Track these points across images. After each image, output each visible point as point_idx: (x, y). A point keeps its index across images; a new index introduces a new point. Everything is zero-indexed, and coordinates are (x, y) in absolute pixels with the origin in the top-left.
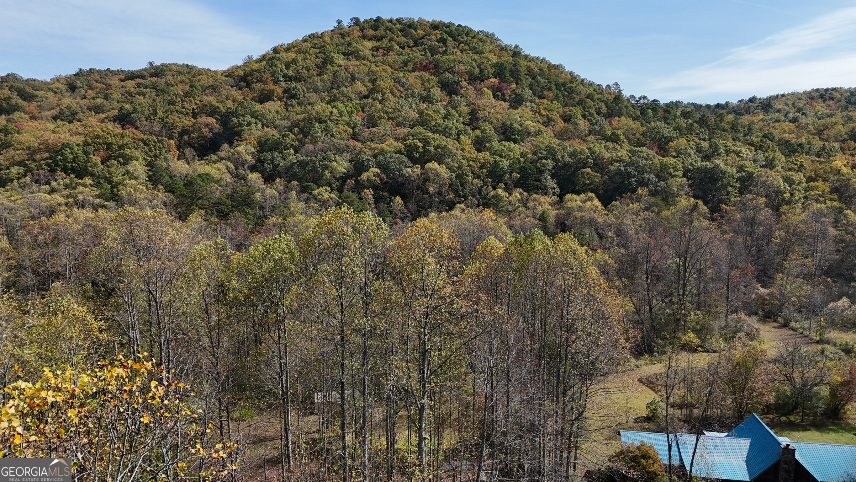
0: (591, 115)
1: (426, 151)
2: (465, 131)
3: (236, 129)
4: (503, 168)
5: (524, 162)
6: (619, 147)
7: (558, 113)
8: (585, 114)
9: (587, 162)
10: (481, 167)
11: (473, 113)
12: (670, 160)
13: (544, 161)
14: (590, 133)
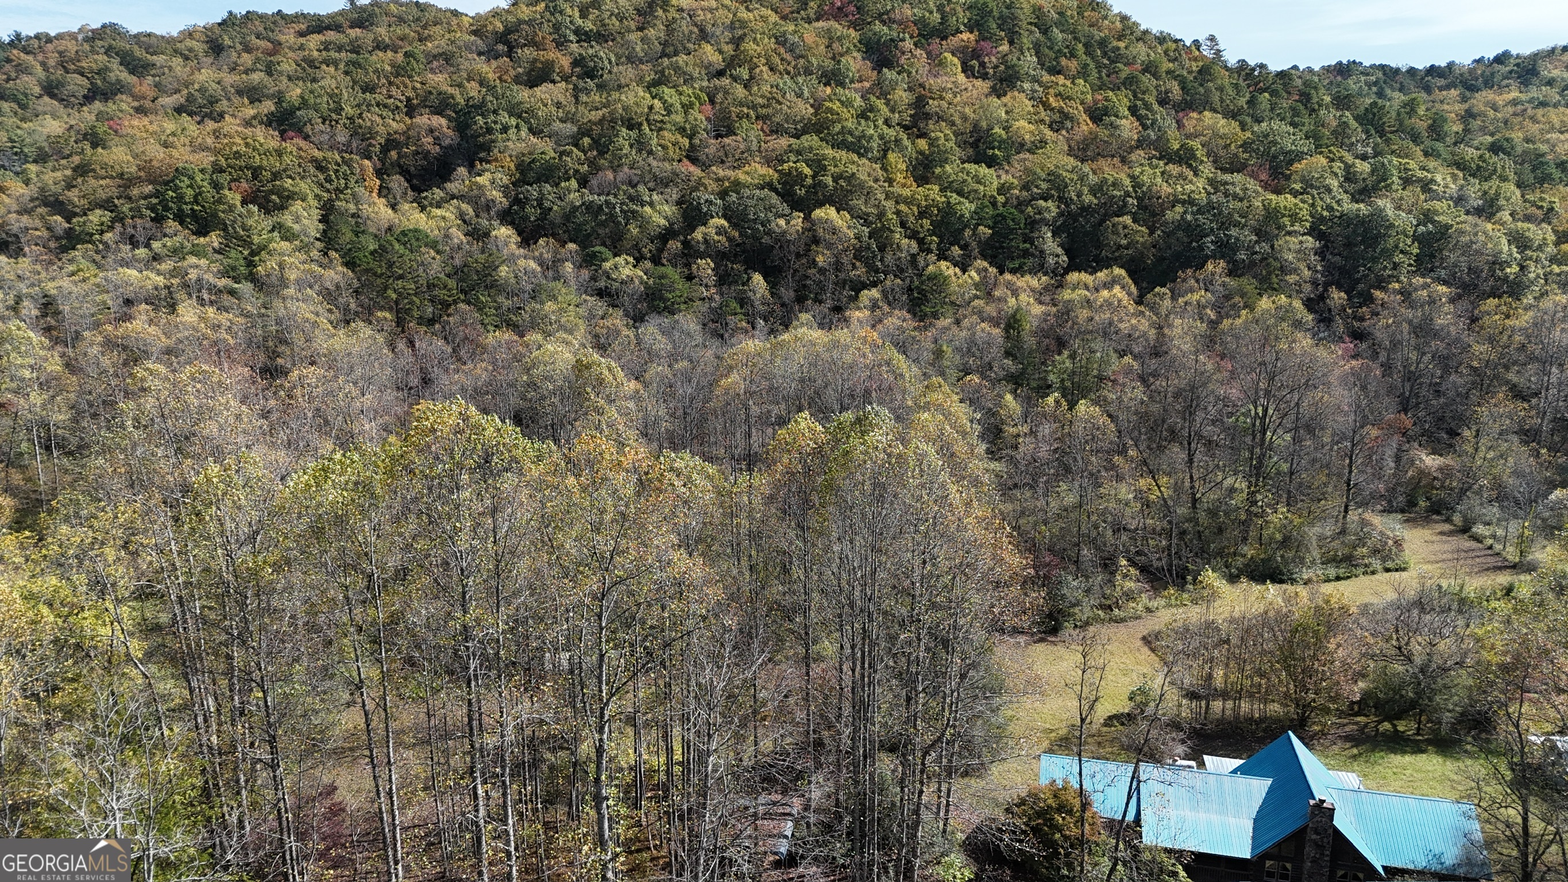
0: (1148, 106)
1: (818, 185)
2: (897, 141)
3: (481, 139)
4: (962, 216)
5: (1004, 205)
6: (1190, 174)
7: (1082, 103)
8: (1136, 106)
9: (1125, 204)
10: (922, 215)
11: (920, 103)
12: (1286, 201)
13: (1041, 202)
14: (1140, 144)
